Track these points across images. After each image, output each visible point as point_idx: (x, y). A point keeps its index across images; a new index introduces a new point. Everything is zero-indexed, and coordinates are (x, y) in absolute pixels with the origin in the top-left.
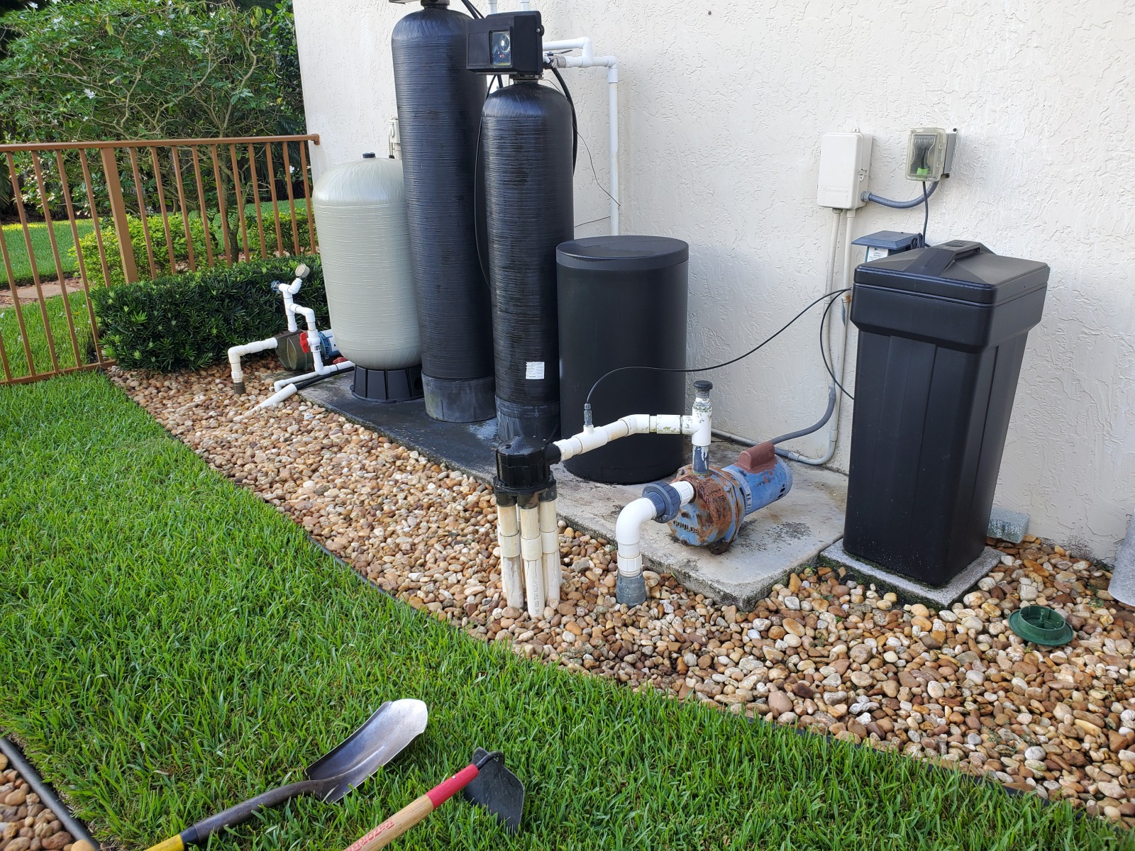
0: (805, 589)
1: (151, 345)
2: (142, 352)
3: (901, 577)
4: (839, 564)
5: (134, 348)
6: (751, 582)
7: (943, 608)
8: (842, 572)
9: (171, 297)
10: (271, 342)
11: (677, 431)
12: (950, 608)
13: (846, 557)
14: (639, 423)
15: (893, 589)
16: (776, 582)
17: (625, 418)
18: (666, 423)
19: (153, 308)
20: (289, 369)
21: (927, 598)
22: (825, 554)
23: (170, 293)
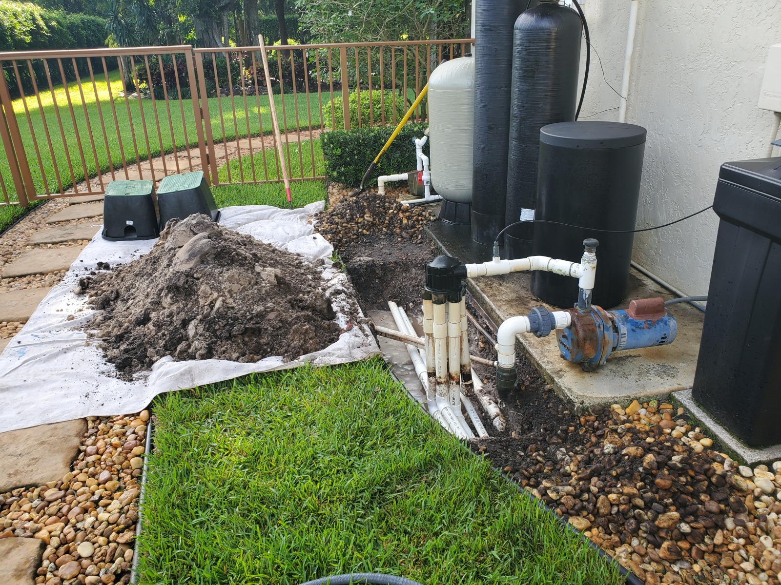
0: (639, 414)
1: (343, 169)
2: (338, 173)
3: (726, 429)
4: (681, 405)
5: (334, 170)
6: (594, 396)
7: (746, 464)
8: (680, 411)
9: (358, 141)
10: (404, 176)
11: (567, 274)
12: (753, 466)
13: (691, 401)
14: (541, 262)
15: (714, 437)
16: (616, 403)
17: (531, 258)
18: (561, 266)
19: (346, 147)
20: (413, 195)
21: (736, 453)
22: (675, 395)
23: (357, 139)
